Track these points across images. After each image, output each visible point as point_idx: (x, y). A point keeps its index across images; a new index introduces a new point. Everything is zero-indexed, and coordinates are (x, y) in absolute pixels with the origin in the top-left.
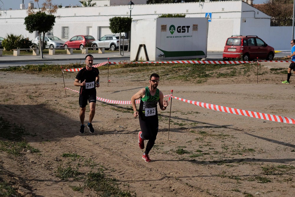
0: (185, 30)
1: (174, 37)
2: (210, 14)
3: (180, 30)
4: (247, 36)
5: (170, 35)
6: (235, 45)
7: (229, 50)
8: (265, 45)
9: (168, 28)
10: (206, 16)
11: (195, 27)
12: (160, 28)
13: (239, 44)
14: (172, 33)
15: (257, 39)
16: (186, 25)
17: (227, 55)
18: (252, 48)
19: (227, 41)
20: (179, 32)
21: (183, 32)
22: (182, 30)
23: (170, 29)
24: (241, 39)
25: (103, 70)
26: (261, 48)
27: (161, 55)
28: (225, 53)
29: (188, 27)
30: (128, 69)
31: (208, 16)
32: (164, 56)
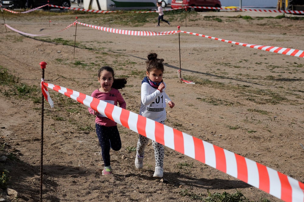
7: (176, 2)
17: (175, 6)
25: (53, 15)
27: (112, 5)
28: (173, 4)
32: (115, 6)
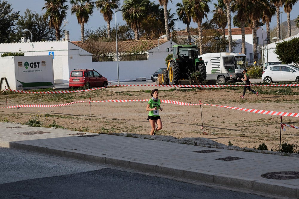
0: (36, 65)
1: (28, 71)
2: (53, 53)
3: (32, 65)
4: (86, 70)
5: (25, 70)
6: (78, 77)
7: (74, 80)
8: (101, 76)
9: (23, 64)
10: (49, 55)
11: (44, 63)
12: (18, 64)
13: (81, 75)
14: (27, 68)
15: (94, 72)
16: (37, 62)
17: (73, 84)
18: (91, 79)
19: (71, 74)
20: (32, 67)
21: (35, 67)
22: (34, 66)
23: (25, 65)
24: (82, 72)
26: (98, 78)
27: (20, 86)
28: (70, 83)
29: (38, 63)
30: (2, 96)
31: (51, 54)
32: (22, 86)
